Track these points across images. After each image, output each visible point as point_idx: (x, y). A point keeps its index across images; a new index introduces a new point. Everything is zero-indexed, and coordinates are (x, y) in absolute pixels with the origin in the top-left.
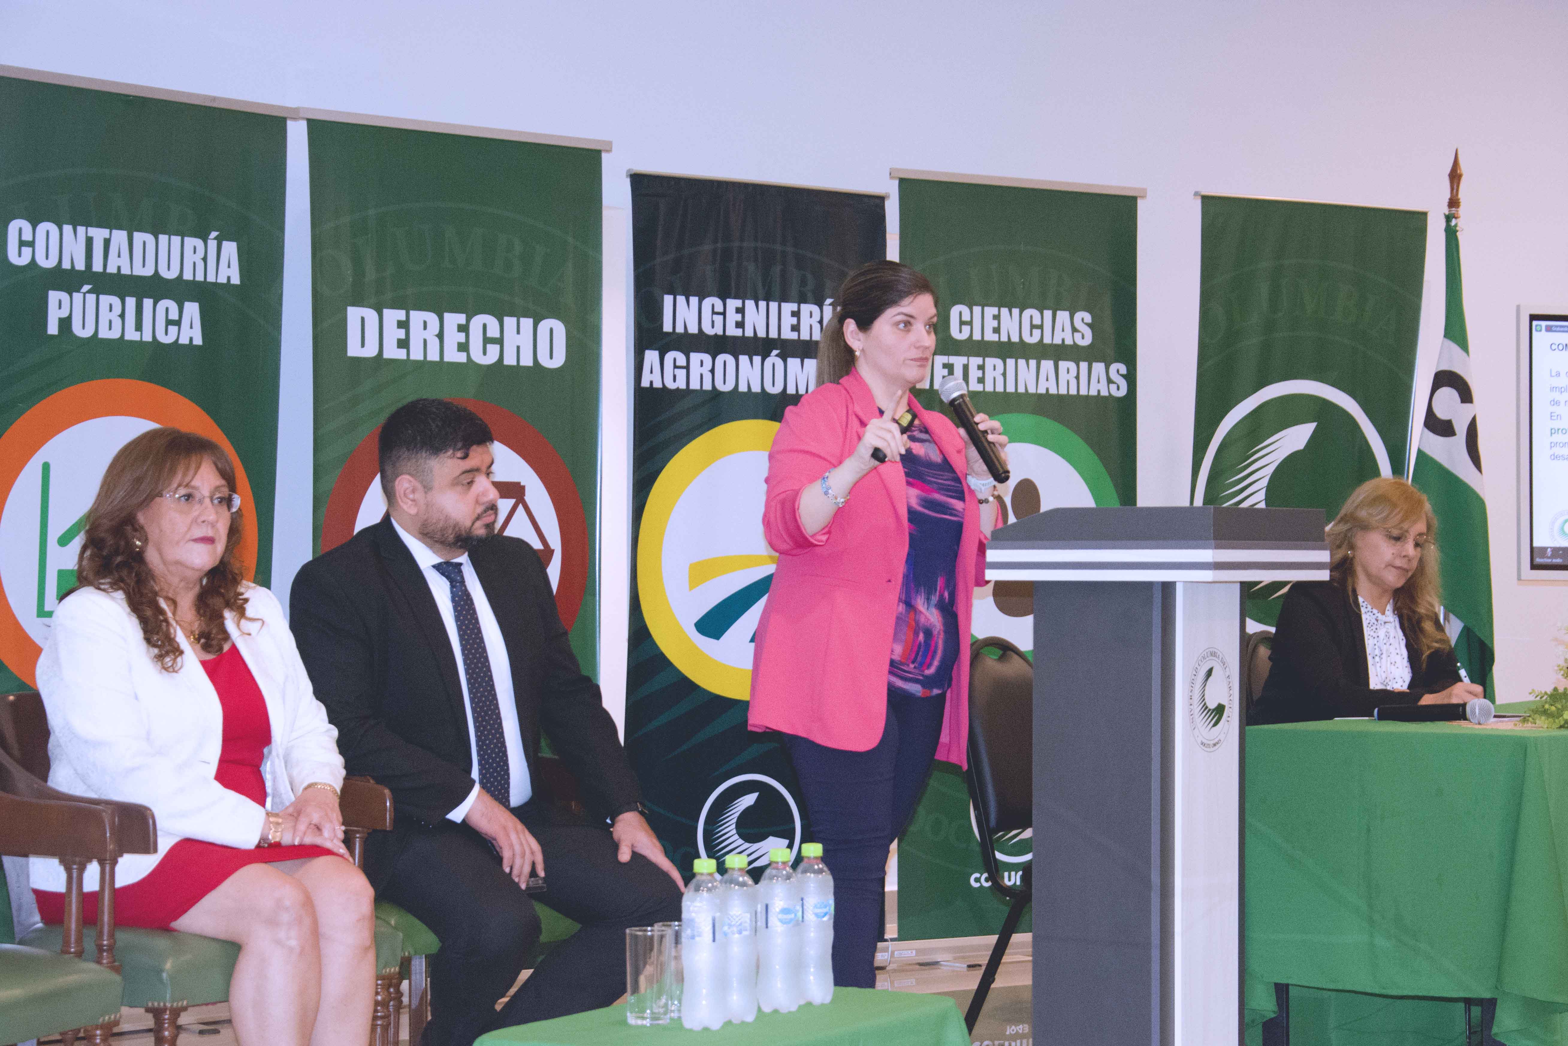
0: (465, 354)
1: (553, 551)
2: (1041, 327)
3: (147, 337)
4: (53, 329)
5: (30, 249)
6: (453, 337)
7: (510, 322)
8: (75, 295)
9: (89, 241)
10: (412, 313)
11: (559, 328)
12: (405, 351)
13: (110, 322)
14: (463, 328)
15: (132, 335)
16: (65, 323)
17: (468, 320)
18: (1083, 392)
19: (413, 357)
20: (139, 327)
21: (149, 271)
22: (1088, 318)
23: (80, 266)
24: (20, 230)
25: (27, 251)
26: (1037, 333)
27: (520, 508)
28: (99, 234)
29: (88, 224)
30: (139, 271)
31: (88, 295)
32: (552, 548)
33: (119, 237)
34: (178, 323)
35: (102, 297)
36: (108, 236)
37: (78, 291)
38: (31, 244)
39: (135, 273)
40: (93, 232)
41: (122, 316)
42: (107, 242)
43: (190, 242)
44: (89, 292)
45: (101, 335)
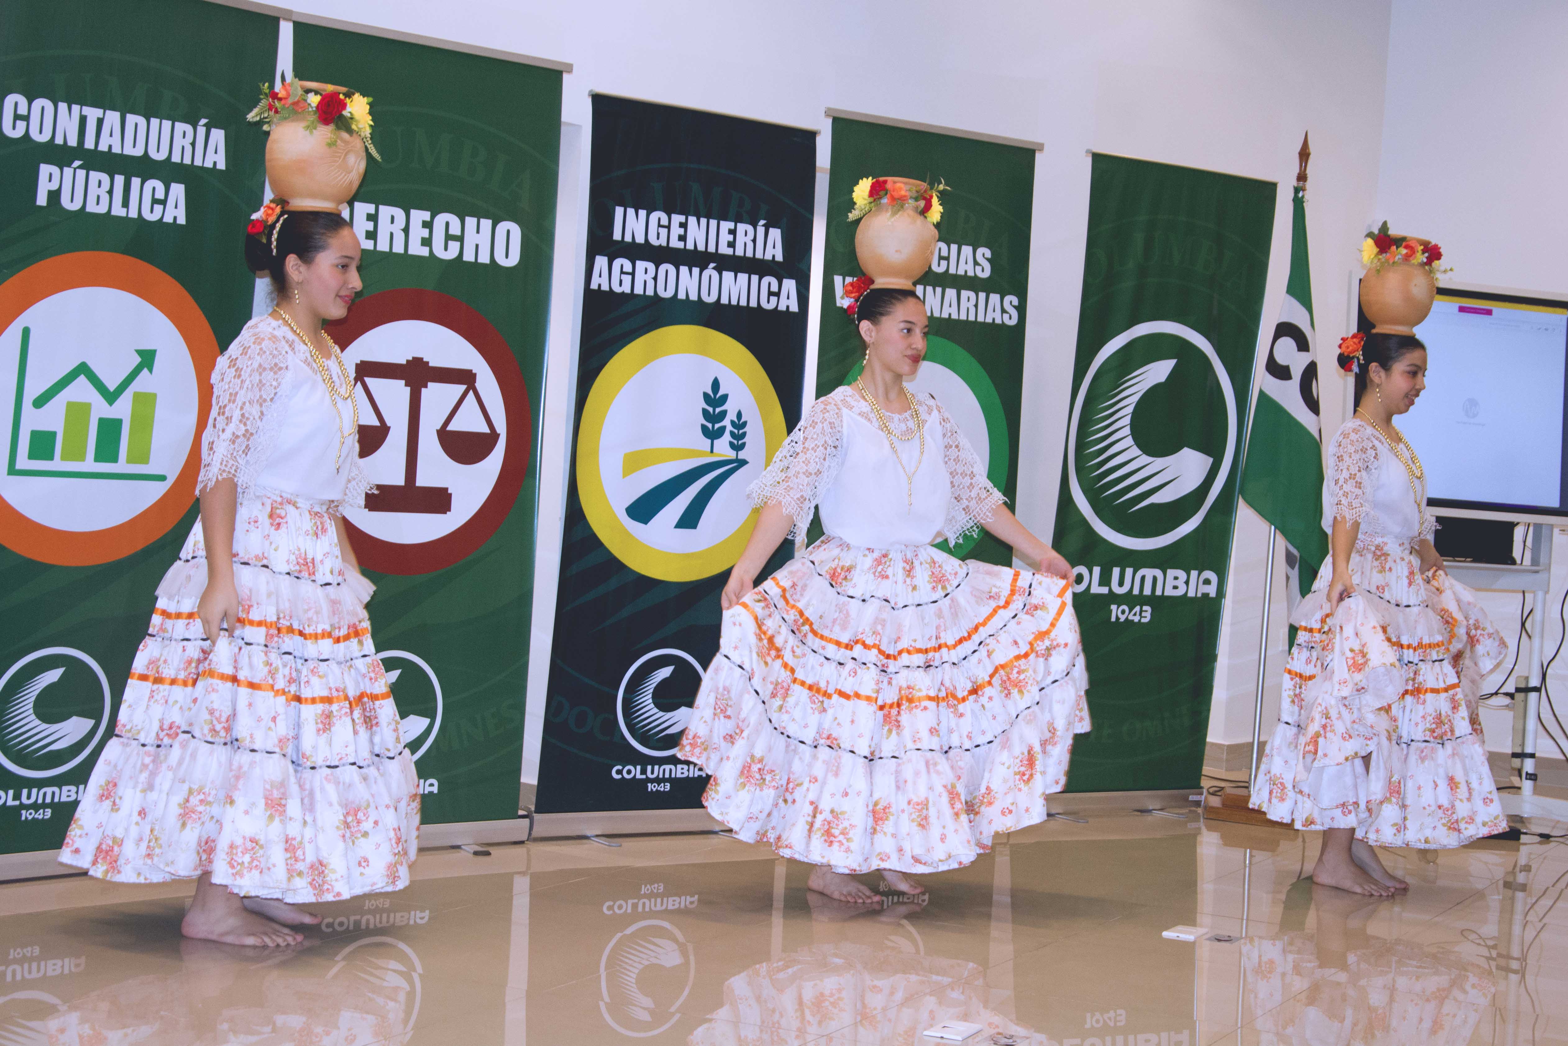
0: (427, 249)
1: (499, 435)
2: (947, 259)
3: (133, 214)
4: (42, 200)
5: (25, 123)
6: (418, 232)
7: (471, 222)
8: (66, 169)
9: (83, 120)
10: (381, 207)
11: (516, 230)
12: (372, 242)
13: (98, 197)
14: (428, 225)
15: (118, 211)
16: (54, 196)
17: (433, 217)
18: (981, 319)
19: (379, 248)
20: (126, 204)
21: (139, 152)
22: (988, 253)
23: (73, 142)
24: (16, 104)
25: (21, 125)
26: (944, 263)
27: (471, 394)
28: (93, 114)
29: (82, 103)
30: (129, 151)
31: (78, 170)
32: (498, 432)
33: (113, 118)
34: (163, 202)
35: (92, 173)
36: (101, 116)
37: (69, 166)
38: (26, 118)
39: (125, 152)
40: (88, 111)
41: (110, 192)
42: (100, 122)
43: (180, 127)
44: (80, 167)
45: (89, 209)
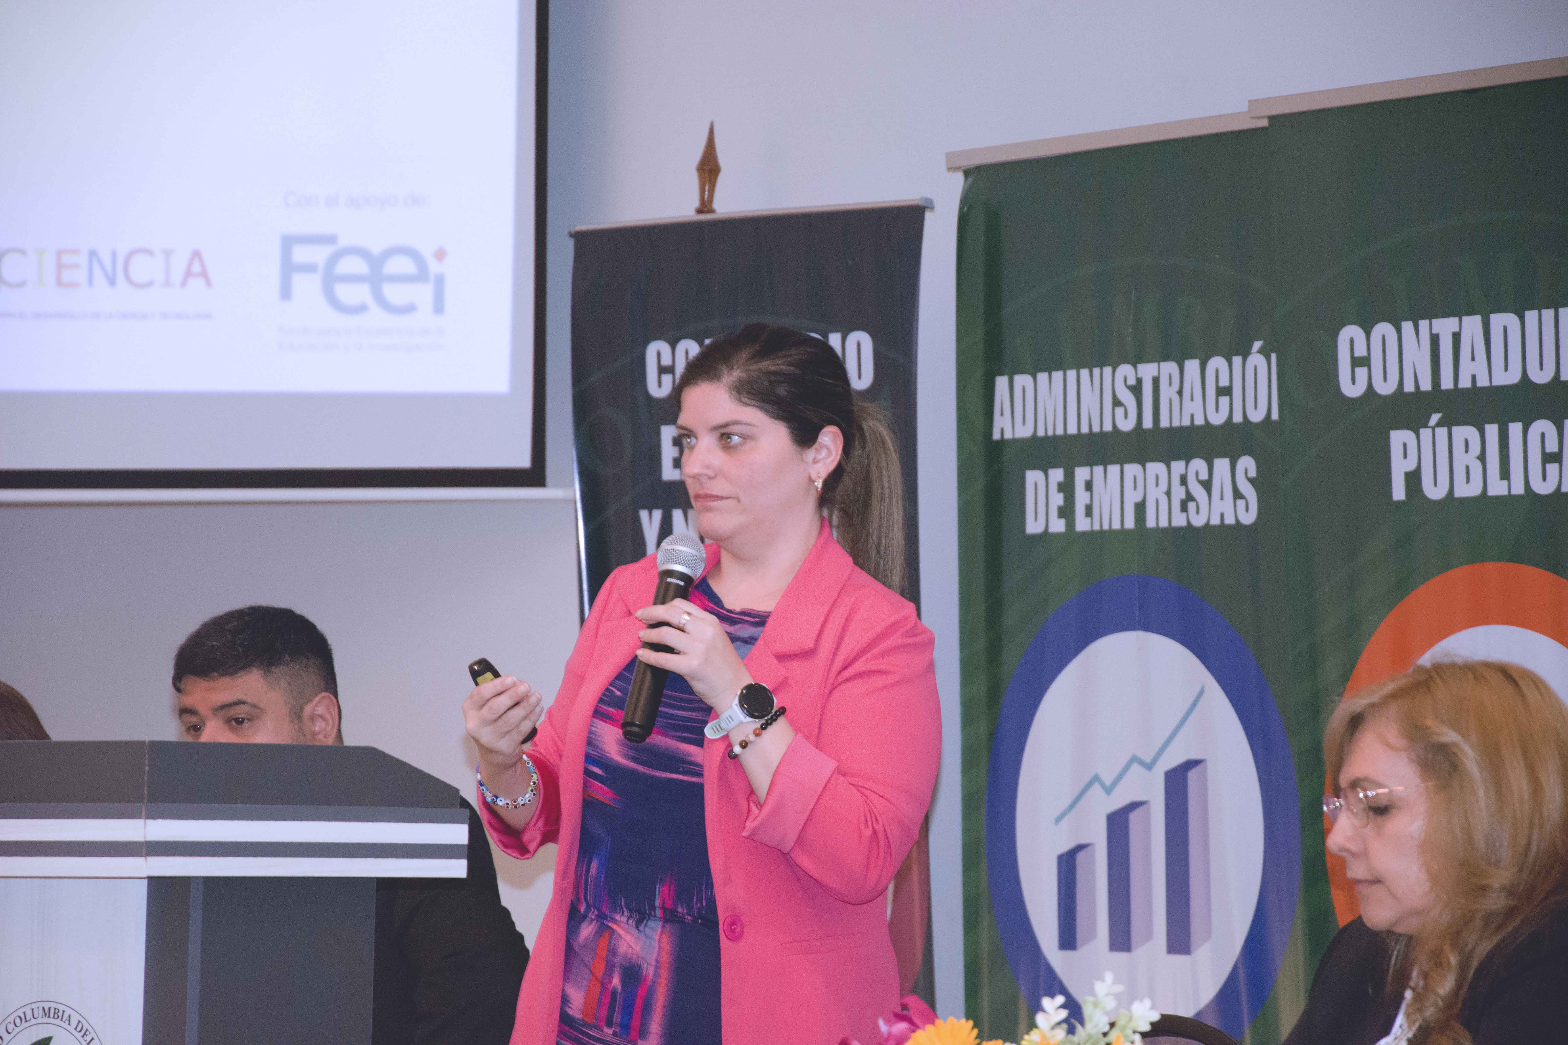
3: (1518, 489)
4: (1399, 492)
5: (1367, 367)
8: (1422, 432)
9: (1435, 340)
13: (1468, 470)
15: (1497, 488)
16: (1414, 481)
20: (1505, 474)
21: (1513, 377)
23: (1426, 383)
24: (1353, 339)
25: (1362, 372)
28: (1445, 326)
29: (1431, 312)
30: (1502, 378)
31: (1437, 430)
33: (1472, 324)
34: (1557, 459)
35: (1454, 430)
36: (1457, 328)
37: (1426, 425)
38: (1368, 359)
39: (1494, 383)
40: (1439, 325)
41: (1482, 458)
42: (1457, 338)
44: (1439, 424)
45: (1459, 493)
